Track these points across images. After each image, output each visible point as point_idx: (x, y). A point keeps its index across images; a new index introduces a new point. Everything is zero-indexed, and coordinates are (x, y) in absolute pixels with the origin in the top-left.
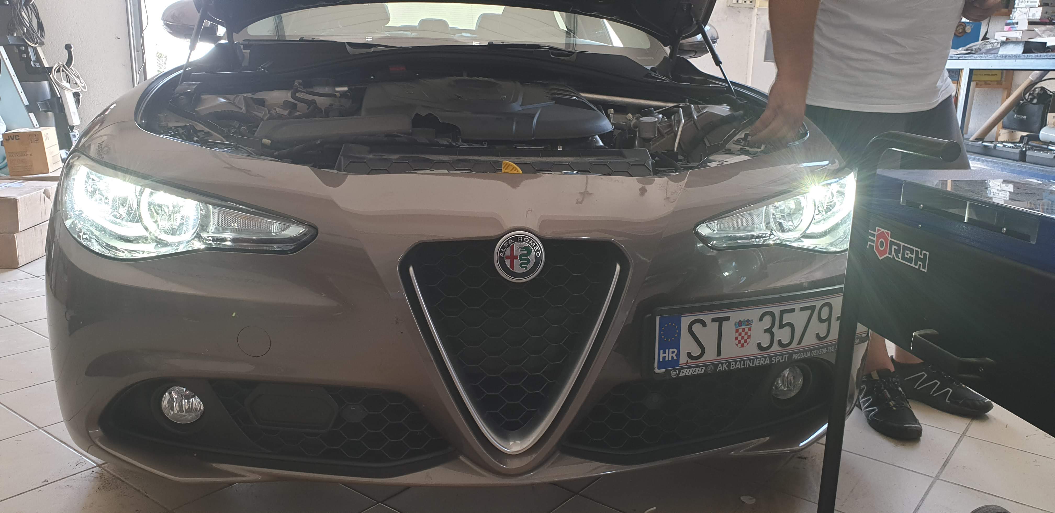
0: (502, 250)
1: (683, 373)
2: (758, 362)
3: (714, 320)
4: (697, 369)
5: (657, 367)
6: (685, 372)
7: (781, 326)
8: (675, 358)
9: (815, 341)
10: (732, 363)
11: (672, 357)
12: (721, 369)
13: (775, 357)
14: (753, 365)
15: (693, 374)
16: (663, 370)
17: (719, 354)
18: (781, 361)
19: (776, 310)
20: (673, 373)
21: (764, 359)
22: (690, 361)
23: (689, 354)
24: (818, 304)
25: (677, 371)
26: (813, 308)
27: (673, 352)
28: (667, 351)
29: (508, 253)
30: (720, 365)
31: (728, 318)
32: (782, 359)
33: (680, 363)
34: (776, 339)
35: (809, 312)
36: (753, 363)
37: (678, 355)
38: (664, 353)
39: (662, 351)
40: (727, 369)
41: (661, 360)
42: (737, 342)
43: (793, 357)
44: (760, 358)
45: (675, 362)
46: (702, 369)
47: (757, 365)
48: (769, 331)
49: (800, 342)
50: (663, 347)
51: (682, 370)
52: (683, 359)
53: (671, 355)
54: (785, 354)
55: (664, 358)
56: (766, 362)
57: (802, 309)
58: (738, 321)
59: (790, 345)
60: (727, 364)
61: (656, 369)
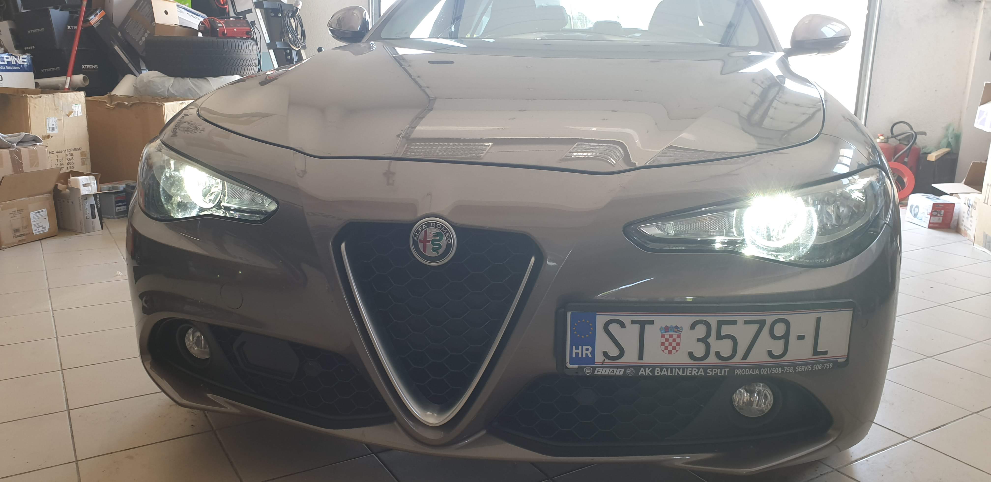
0: (416, 233)
1: (598, 371)
2: (689, 372)
3: (634, 322)
4: (615, 370)
5: (569, 362)
6: (601, 371)
7: (719, 337)
8: (590, 356)
9: (766, 358)
10: (656, 369)
11: (586, 354)
12: (644, 373)
13: (711, 370)
14: (684, 375)
15: (609, 374)
17: (641, 357)
18: (719, 374)
19: (713, 320)
20: (587, 370)
21: (697, 370)
22: (607, 361)
23: (605, 354)
24: (770, 319)
25: (592, 369)
26: (762, 323)
27: (587, 349)
28: (580, 347)
29: (421, 238)
30: (642, 369)
31: (652, 322)
32: (721, 373)
33: (595, 361)
34: (713, 350)
35: (756, 327)
36: (683, 372)
39: (574, 347)
40: (651, 374)
41: (574, 355)
42: (663, 348)
43: (736, 372)
44: (692, 368)
45: (590, 360)
46: (620, 370)
47: (689, 374)
48: (703, 340)
49: (745, 357)
51: (597, 369)
52: (599, 358)
53: (585, 352)
54: (727, 368)
55: (577, 354)
56: (699, 373)
57: (747, 322)
58: (664, 326)
59: (731, 359)
60: (651, 369)
61: (568, 364)
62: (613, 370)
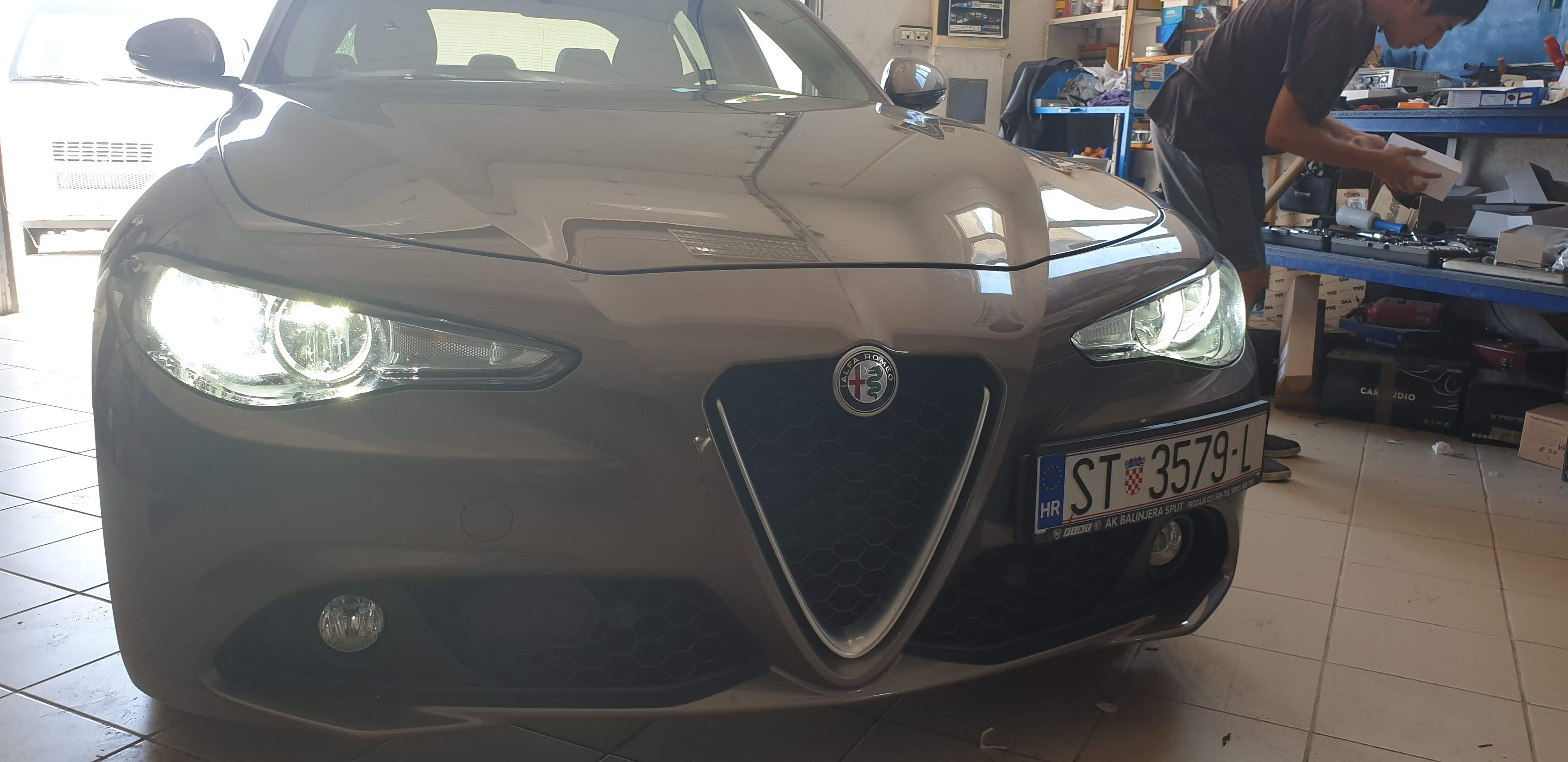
0: (844, 372)
1: (1067, 532)
2: (1150, 514)
3: (1102, 459)
4: (1083, 526)
5: (1037, 526)
6: (1069, 531)
7: (1176, 465)
8: (1058, 513)
9: (1211, 483)
10: (1122, 517)
11: (1055, 511)
12: (1110, 525)
13: (1168, 507)
14: (1145, 518)
15: (1078, 533)
16: (1044, 531)
17: (1107, 505)
18: (1175, 511)
19: (1170, 443)
20: (1056, 533)
21: (1155, 510)
22: (1075, 516)
23: (1074, 507)
24: (1215, 433)
25: (1061, 530)
26: (1208, 439)
27: (1056, 505)
28: (1049, 503)
29: (852, 377)
30: (1109, 520)
31: (1118, 456)
32: (1177, 509)
33: (1063, 520)
34: (1170, 482)
35: (1204, 444)
36: (1145, 516)
37: (1061, 509)
38: (1045, 507)
39: (1043, 505)
40: (1116, 524)
41: (1042, 516)
42: (1127, 487)
43: (1188, 505)
44: (1153, 509)
45: (1057, 520)
46: (1088, 526)
47: (1150, 517)
48: (1162, 471)
49: (1194, 486)
50: (1044, 500)
51: (1066, 529)
52: (1067, 514)
53: (1053, 509)
54: (1180, 502)
55: (1045, 513)
56: (1159, 513)
57: (1199, 441)
58: (1128, 460)
59: (1183, 491)
60: (1117, 518)
61: (1036, 529)
62: (1081, 527)
